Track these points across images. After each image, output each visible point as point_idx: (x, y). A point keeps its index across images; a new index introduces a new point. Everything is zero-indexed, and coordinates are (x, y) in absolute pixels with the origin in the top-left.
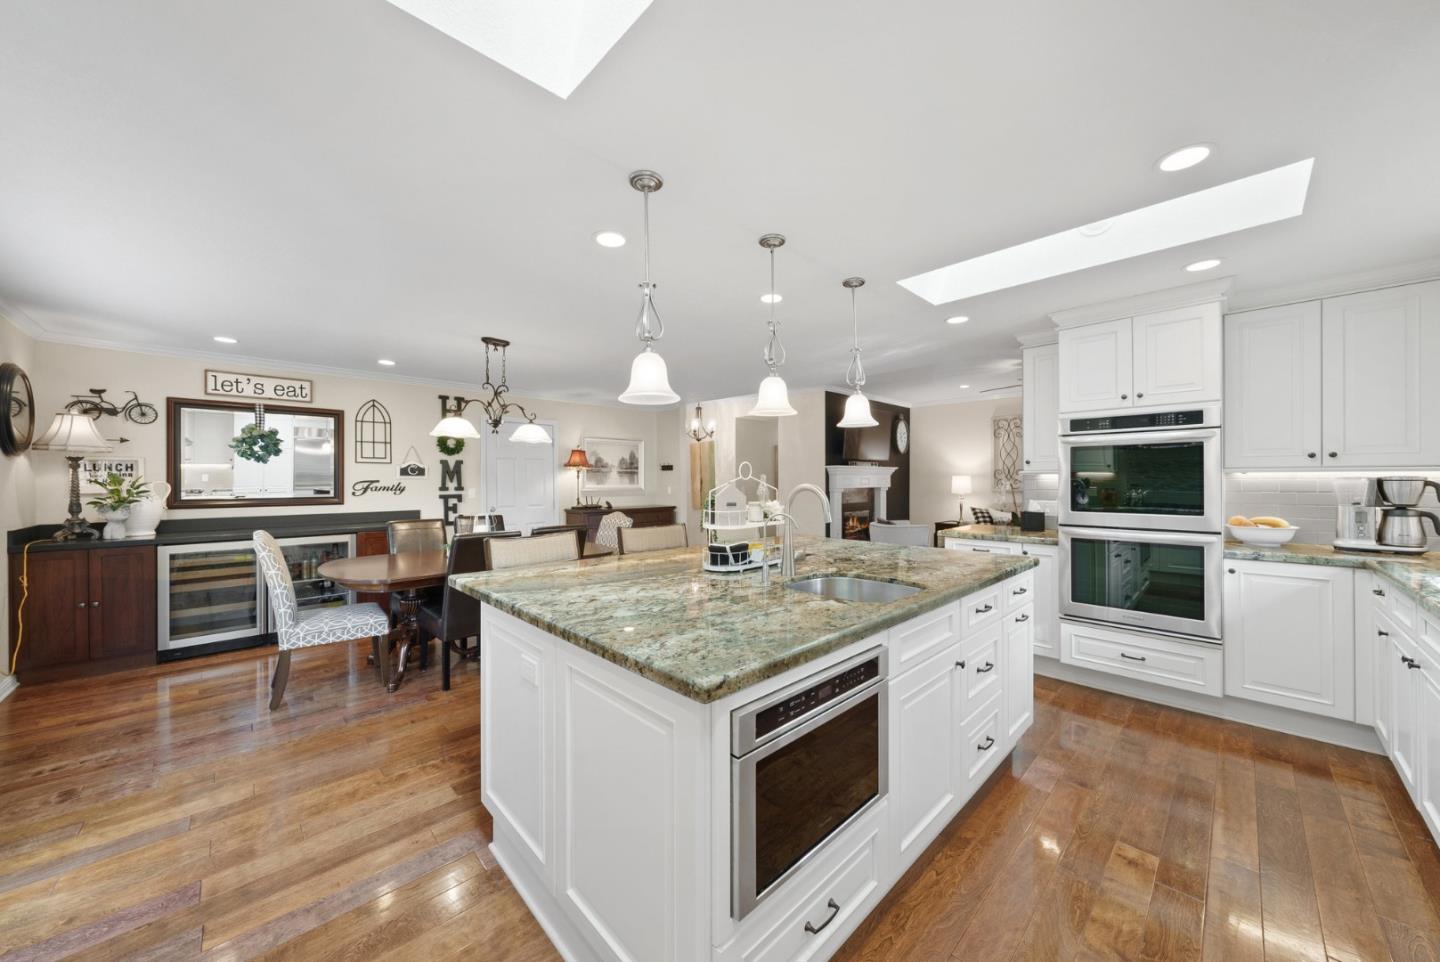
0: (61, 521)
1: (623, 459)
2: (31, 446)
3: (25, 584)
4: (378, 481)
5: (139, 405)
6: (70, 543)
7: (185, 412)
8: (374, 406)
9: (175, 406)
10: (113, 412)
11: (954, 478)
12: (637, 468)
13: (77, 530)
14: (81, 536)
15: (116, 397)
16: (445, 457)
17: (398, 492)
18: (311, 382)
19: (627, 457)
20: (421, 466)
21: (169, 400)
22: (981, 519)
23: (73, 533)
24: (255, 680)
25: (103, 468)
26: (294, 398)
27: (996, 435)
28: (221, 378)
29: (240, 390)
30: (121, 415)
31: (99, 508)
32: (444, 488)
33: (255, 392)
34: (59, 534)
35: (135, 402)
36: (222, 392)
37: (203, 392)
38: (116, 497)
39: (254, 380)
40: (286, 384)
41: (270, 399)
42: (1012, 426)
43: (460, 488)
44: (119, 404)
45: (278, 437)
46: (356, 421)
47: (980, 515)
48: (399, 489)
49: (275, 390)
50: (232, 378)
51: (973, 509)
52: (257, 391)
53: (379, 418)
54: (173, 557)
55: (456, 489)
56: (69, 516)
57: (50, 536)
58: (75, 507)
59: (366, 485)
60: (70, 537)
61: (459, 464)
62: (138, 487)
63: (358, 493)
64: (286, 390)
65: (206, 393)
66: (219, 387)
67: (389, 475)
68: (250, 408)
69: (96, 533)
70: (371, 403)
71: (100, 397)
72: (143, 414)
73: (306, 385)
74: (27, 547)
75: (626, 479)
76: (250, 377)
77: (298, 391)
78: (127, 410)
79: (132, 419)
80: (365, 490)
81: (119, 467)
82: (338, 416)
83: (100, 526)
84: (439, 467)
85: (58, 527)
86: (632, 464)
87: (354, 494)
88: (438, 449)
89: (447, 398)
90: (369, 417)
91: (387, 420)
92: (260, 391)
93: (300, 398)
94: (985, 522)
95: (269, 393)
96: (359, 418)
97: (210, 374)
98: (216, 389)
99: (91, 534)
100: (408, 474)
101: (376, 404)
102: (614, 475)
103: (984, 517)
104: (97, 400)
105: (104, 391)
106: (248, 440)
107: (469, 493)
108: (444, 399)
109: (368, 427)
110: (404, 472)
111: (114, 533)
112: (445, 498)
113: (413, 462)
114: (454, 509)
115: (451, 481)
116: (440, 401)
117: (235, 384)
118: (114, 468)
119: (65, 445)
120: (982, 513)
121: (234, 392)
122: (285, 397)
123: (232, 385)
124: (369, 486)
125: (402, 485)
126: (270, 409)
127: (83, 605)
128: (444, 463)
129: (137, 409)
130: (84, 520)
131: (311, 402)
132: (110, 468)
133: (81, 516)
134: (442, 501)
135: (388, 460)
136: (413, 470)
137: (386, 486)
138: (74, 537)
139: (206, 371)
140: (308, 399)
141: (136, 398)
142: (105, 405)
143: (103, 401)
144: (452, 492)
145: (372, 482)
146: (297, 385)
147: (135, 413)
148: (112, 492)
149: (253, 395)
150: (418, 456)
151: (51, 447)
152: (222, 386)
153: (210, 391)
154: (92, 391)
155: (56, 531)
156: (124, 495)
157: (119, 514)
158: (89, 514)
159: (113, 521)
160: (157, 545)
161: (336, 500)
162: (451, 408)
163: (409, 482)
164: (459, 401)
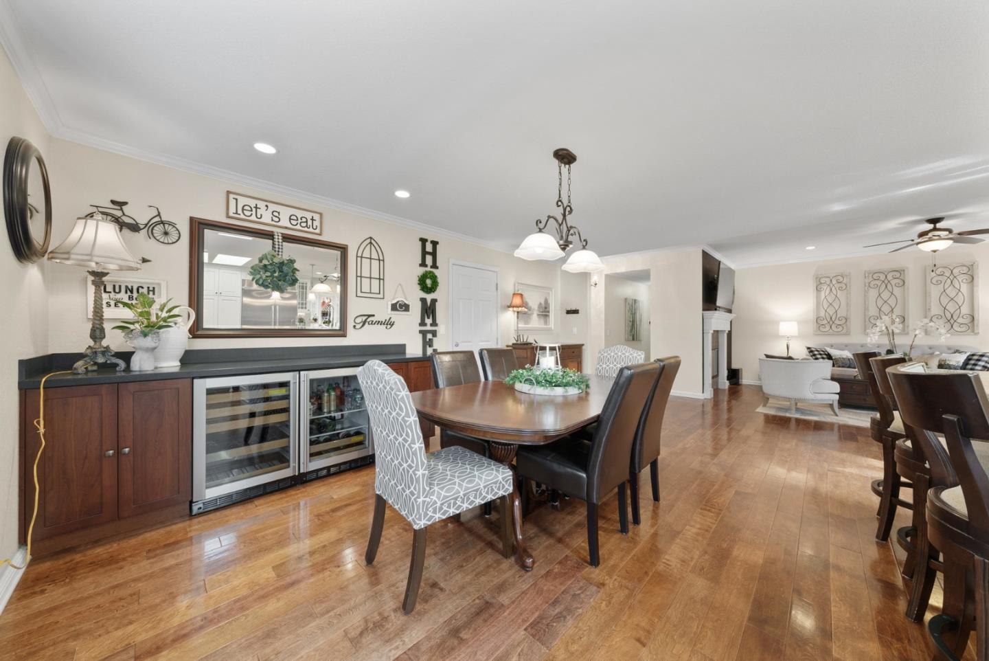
0: (81, 349)
1: (540, 304)
2: (46, 256)
3: (42, 430)
4: (373, 316)
5: (162, 222)
6: (90, 375)
7: (208, 233)
8: (371, 243)
9: (198, 227)
10: (135, 228)
11: (781, 324)
12: (549, 312)
13: (101, 360)
14: (104, 367)
15: (138, 212)
16: (424, 295)
17: (389, 326)
18: (321, 214)
19: (543, 302)
20: (407, 302)
21: (192, 220)
22: (819, 356)
23: (95, 364)
24: (288, 527)
25: (123, 289)
26: (306, 229)
27: (818, 290)
28: (242, 201)
29: (259, 216)
30: (143, 232)
31: (128, 334)
32: (423, 323)
33: (272, 220)
34: (79, 365)
35: (157, 219)
36: (242, 216)
37: (224, 214)
38: (146, 321)
39: (272, 207)
40: (300, 214)
41: (286, 228)
42: (834, 282)
43: (434, 324)
44: (142, 220)
45: (296, 265)
46: (357, 257)
47: (816, 353)
48: (389, 324)
49: (290, 219)
50: (252, 203)
51: (808, 348)
52: (274, 218)
53: (375, 256)
54: (210, 392)
55: (431, 325)
56: (92, 343)
57: (70, 368)
58: (97, 333)
59: (364, 318)
60: (90, 368)
61: (434, 301)
62: (170, 311)
63: (358, 326)
64: (300, 221)
65: (228, 217)
66: (240, 211)
67: (382, 310)
68: (269, 236)
69: (122, 364)
70: (368, 241)
71: (121, 209)
72: (166, 233)
73: (317, 217)
74: (44, 380)
75: (542, 321)
76: (269, 204)
77: (310, 222)
78: (150, 227)
79: (155, 238)
80: (364, 323)
81: (141, 290)
82: (343, 249)
83: (127, 356)
84: (419, 304)
85: (79, 356)
86: (546, 308)
87: (354, 326)
88: (418, 287)
89: (426, 240)
90: (366, 254)
91: (381, 258)
92: (277, 220)
93: (311, 230)
94: (823, 358)
95: (285, 222)
96: (360, 255)
97: (231, 196)
98: (236, 213)
99: (117, 365)
100: (397, 310)
101: (373, 241)
102: (535, 316)
103: (820, 354)
104: (118, 213)
105: (125, 203)
106: (269, 267)
107: (441, 329)
108: (424, 241)
109: (366, 262)
110: (394, 307)
111: (141, 364)
112: (424, 333)
113: (400, 298)
114: (430, 343)
115: (428, 318)
116: (420, 243)
117: (254, 210)
118: (135, 291)
119: (90, 255)
120: (818, 351)
121: (253, 218)
122: (298, 227)
123: (252, 211)
124: (367, 319)
125: (392, 320)
126: (287, 238)
127: (111, 452)
128: (423, 300)
129: (159, 227)
130: (107, 347)
131: (320, 235)
132: (132, 291)
133: (105, 343)
134: (421, 336)
135: (381, 296)
136: (401, 306)
137: (381, 320)
138: (95, 368)
139: (228, 193)
140: (318, 231)
141: (159, 215)
142: (127, 220)
143: (124, 214)
144: (428, 328)
145: (369, 316)
146: (309, 216)
147: (158, 230)
148: (141, 314)
149: (270, 222)
150: (404, 294)
151: (72, 256)
152: (243, 209)
153: (231, 214)
154: (113, 202)
155: (77, 361)
156: (153, 319)
157: (148, 342)
158: (114, 341)
159: (141, 349)
160: (193, 378)
161: (341, 333)
162: (429, 250)
163: (398, 317)
164: (435, 244)
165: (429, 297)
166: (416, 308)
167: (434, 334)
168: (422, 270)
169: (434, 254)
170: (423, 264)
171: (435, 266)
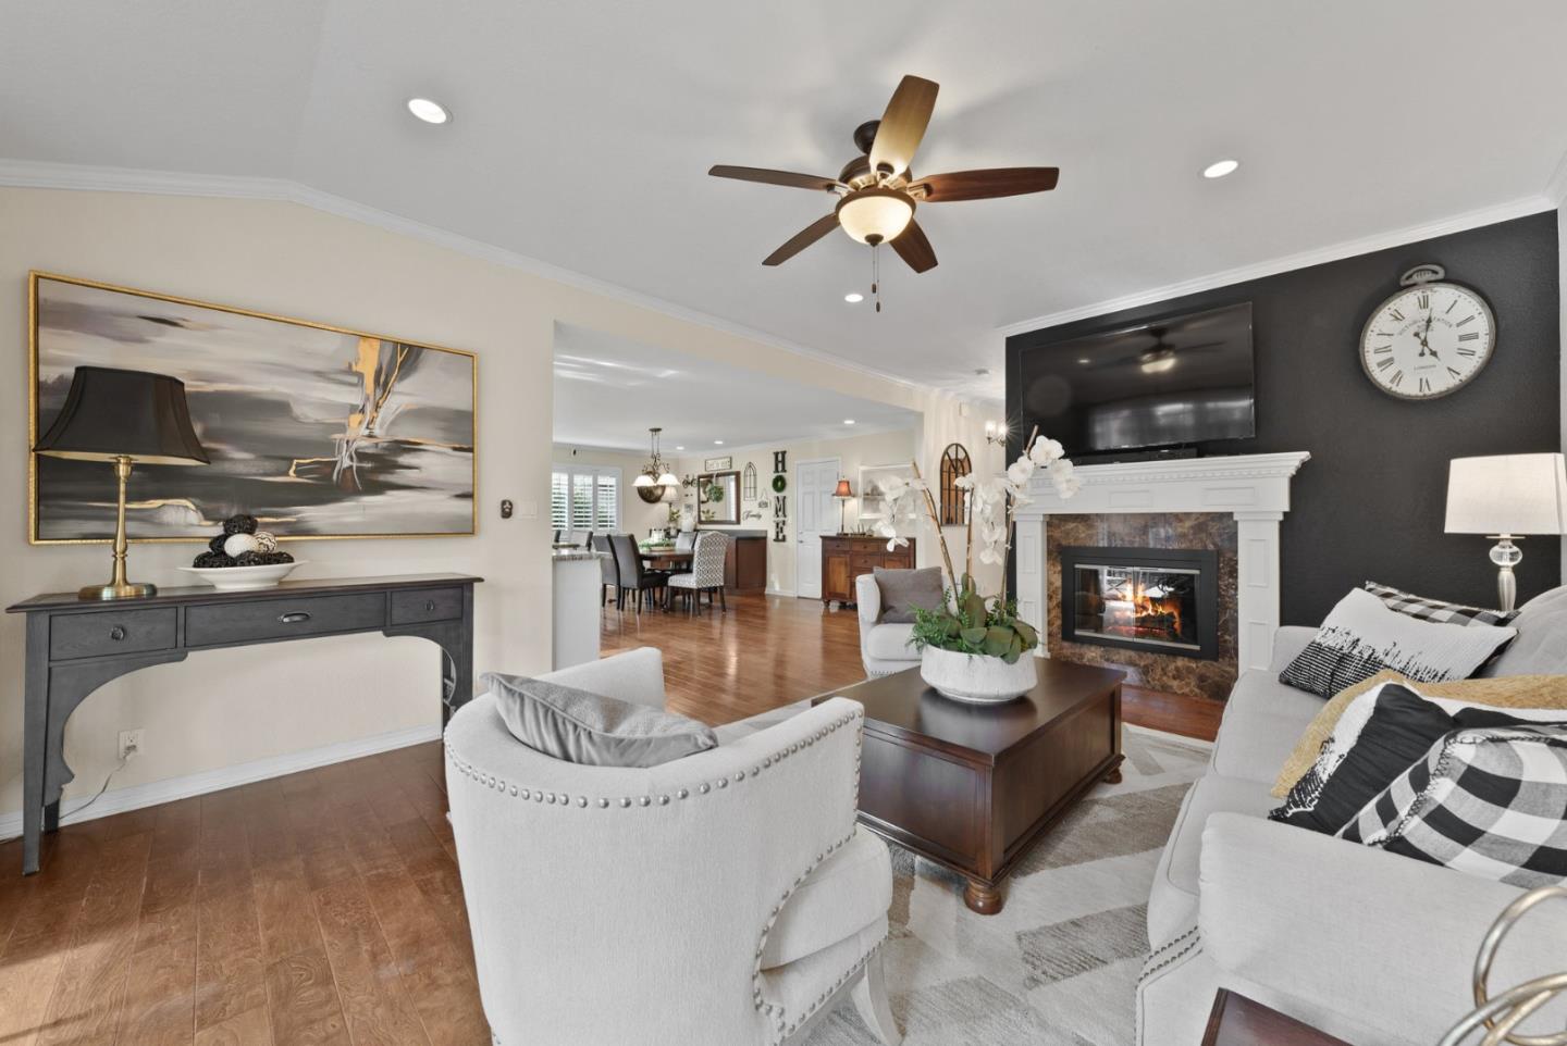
4: (752, 511)
8: (751, 466)
16: (777, 494)
17: (759, 518)
18: (731, 458)
20: (767, 501)
32: (777, 516)
43: (785, 514)
46: (744, 476)
48: (759, 516)
53: (752, 473)
55: (783, 516)
61: (784, 498)
67: (756, 507)
70: (749, 464)
80: (747, 517)
82: (738, 474)
84: (775, 501)
87: (743, 518)
88: (774, 488)
89: (778, 452)
90: (748, 473)
91: (755, 474)
96: (746, 475)
100: (761, 506)
101: (752, 464)
107: (789, 519)
108: (777, 454)
109: (748, 479)
112: (777, 523)
113: (762, 498)
114: (781, 530)
115: (780, 511)
116: (774, 455)
124: (748, 513)
125: (760, 514)
128: (777, 498)
134: (775, 525)
135: (755, 499)
136: (763, 504)
137: (754, 514)
144: (781, 518)
150: (765, 495)
161: (737, 522)
162: (780, 460)
163: (763, 511)
164: (784, 453)
165: (780, 495)
166: (773, 503)
167: (784, 523)
168: (774, 475)
169: (783, 462)
170: (777, 470)
171: (784, 470)
